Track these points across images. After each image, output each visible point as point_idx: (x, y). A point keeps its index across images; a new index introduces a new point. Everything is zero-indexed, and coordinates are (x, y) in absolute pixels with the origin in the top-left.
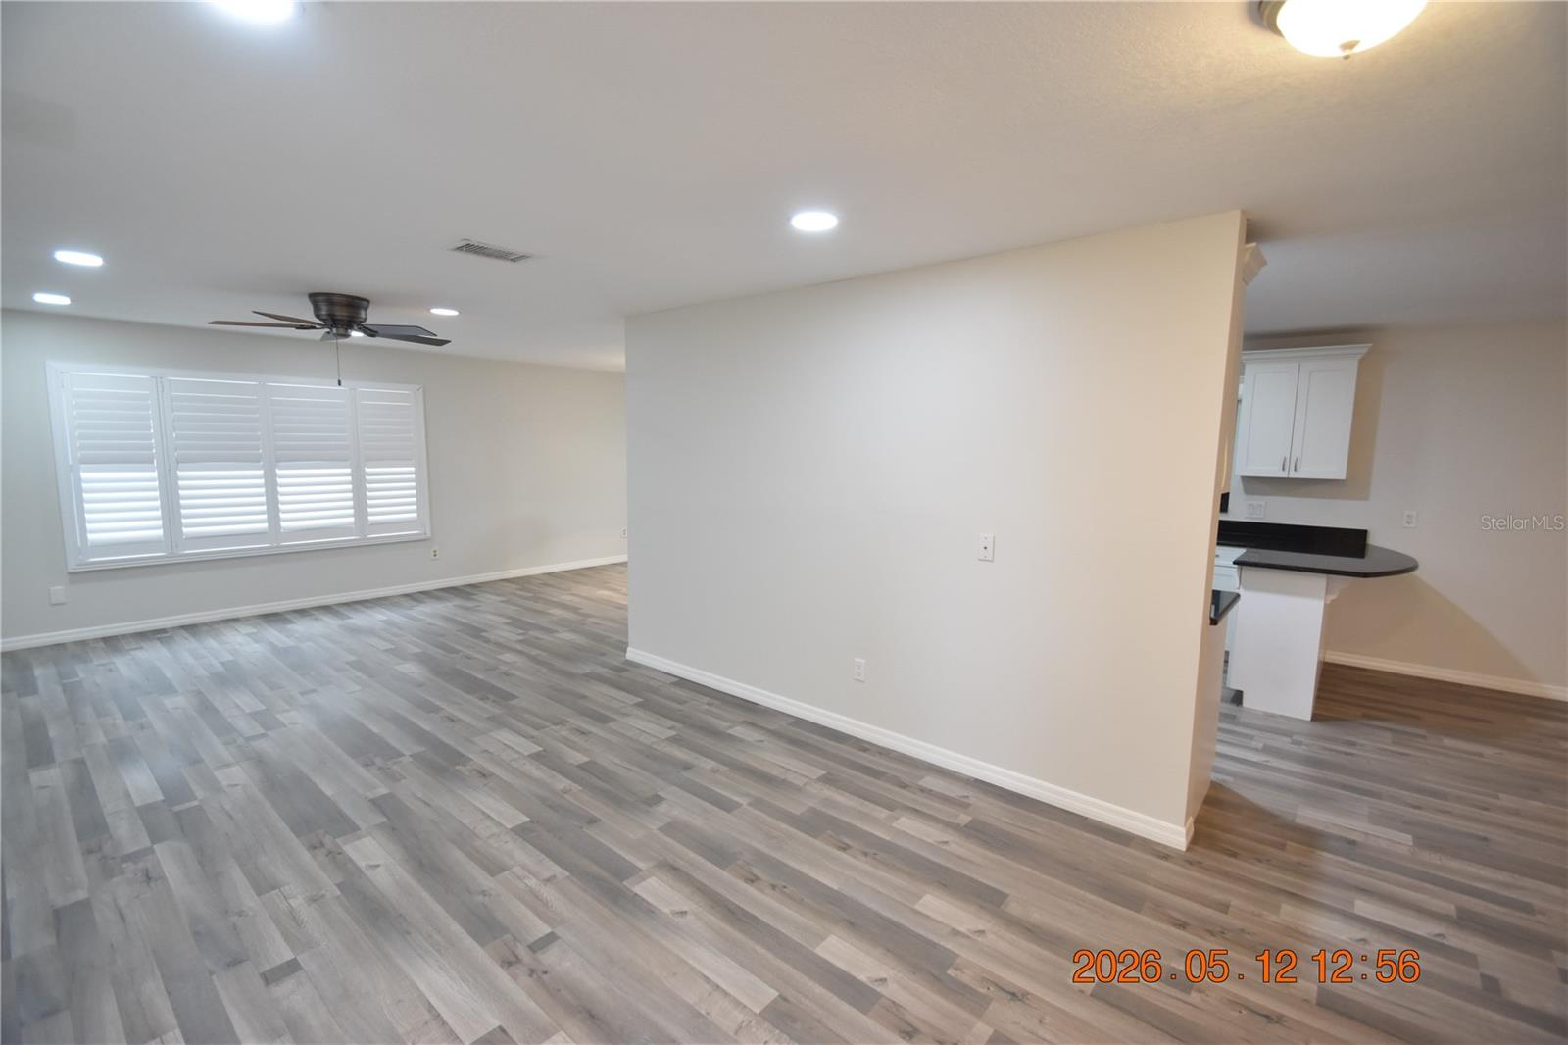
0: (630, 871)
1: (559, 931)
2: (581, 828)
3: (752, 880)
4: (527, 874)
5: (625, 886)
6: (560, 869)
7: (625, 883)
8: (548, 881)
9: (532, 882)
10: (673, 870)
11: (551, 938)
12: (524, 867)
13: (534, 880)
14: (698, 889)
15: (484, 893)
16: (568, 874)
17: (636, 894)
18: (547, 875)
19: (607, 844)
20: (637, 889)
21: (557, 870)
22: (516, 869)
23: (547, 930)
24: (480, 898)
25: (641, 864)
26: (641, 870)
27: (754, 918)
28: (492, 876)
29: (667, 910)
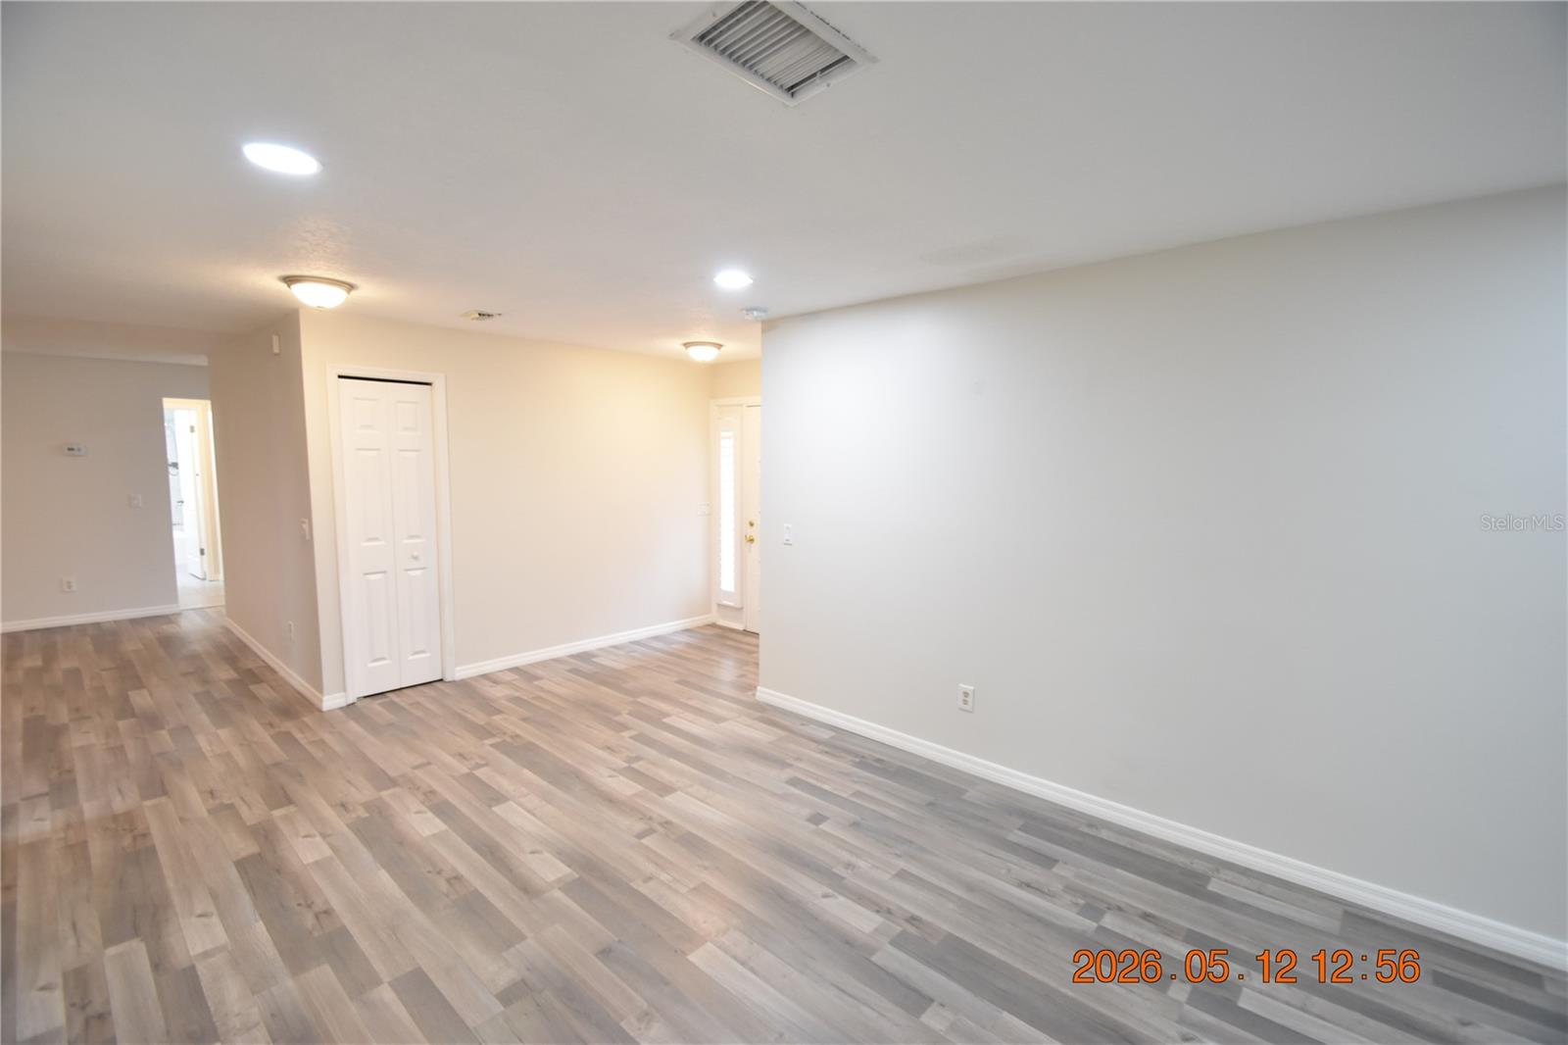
0: (568, 887)
1: (635, 840)
2: (620, 941)
3: (456, 879)
4: (671, 884)
5: (578, 873)
6: (640, 889)
7: (577, 876)
8: (650, 878)
9: (664, 877)
10: (527, 889)
11: (640, 836)
12: (676, 892)
13: (662, 878)
14: (511, 871)
15: (706, 868)
16: (632, 884)
17: (569, 866)
18: (651, 884)
19: (592, 920)
20: (568, 870)
21: (644, 889)
22: (684, 890)
23: (644, 841)
24: (707, 864)
25: (558, 894)
26: (560, 889)
27: (476, 849)
28: (704, 883)
29: (546, 855)
